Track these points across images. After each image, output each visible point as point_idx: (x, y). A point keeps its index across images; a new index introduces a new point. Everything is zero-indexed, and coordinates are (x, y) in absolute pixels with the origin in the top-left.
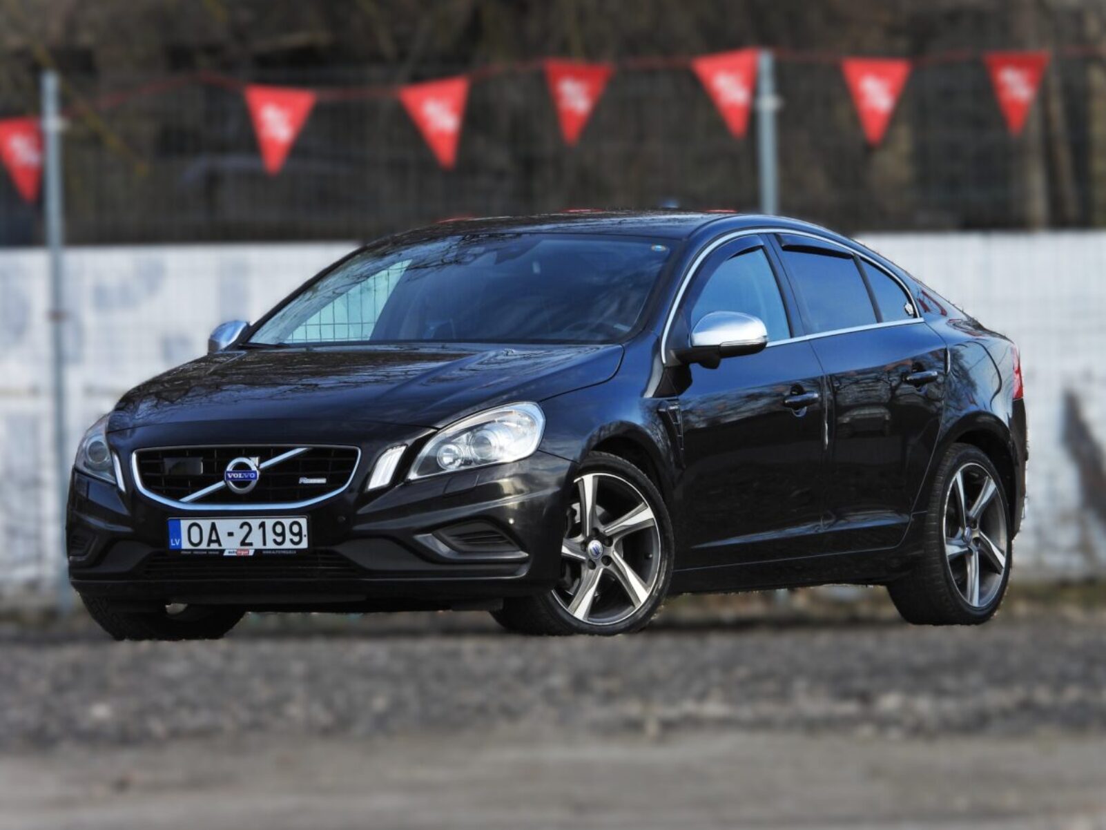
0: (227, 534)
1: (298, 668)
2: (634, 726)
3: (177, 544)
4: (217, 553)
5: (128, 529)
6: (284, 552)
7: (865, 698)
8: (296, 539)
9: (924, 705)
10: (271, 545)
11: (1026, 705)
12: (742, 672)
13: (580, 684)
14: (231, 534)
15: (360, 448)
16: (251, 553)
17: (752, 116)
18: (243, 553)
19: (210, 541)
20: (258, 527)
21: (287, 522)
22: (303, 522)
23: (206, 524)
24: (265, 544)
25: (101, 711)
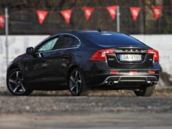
2: (112, 111)
7: (145, 107)
17: (116, 16)
25: (28, 108)
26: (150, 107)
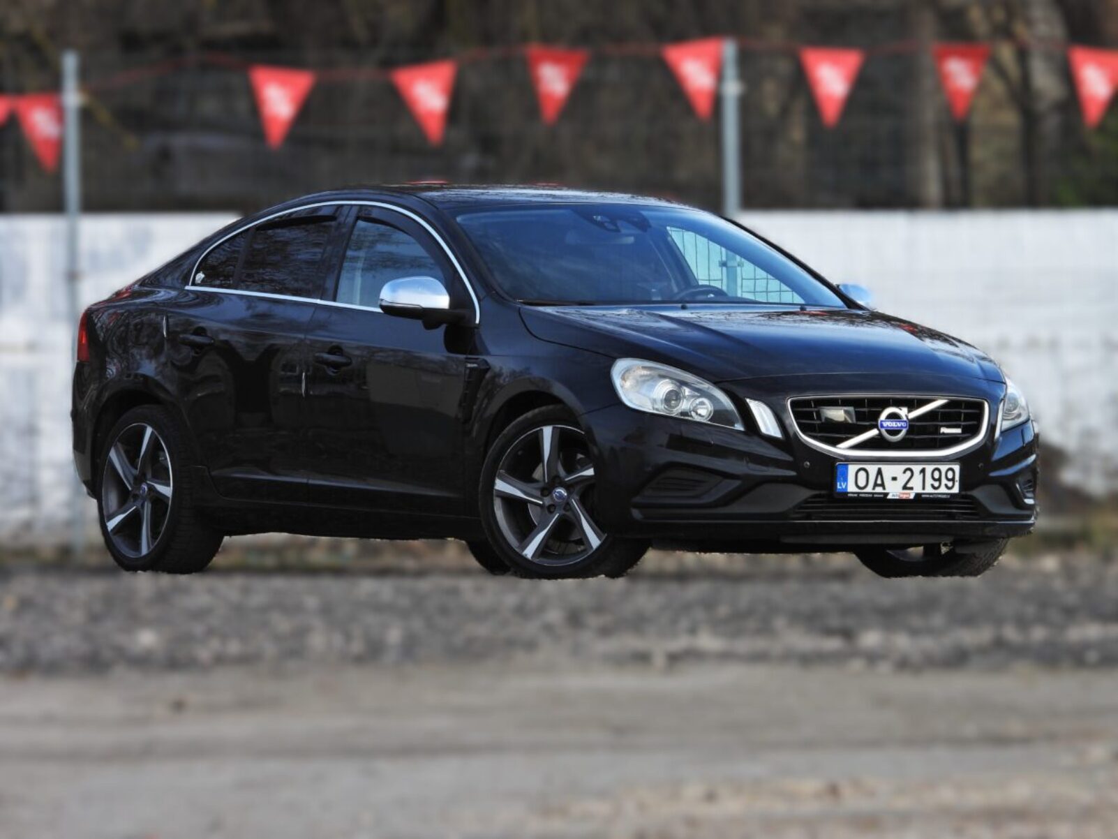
0: (891, 479)
1: (312, 602)
2: (642, 658)
3: (844, 487)
4: (882, 496)
5: (793, 473)
6: (940, 496)
7: (847, 634)
8: (950, 484)
9: (902, 642)
10: (929, 490)
11: (999, 644)
12: (723, 610)
13: (575, 619)
14: (894, 479)
15: (986, 400)
16: (912, 497)
17: (717, 100)
18: (904, 497)
19: (876, 485)
20: (919, 473)
21: (944, 468)
22: (957, 468)
23: (872, 469)
24: (924, 488)
25: (147, 639)
26: (871, 639)
